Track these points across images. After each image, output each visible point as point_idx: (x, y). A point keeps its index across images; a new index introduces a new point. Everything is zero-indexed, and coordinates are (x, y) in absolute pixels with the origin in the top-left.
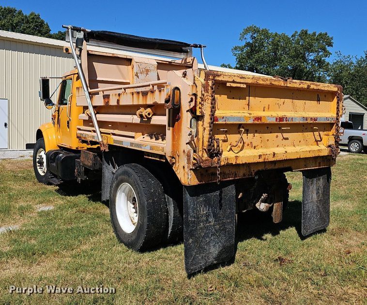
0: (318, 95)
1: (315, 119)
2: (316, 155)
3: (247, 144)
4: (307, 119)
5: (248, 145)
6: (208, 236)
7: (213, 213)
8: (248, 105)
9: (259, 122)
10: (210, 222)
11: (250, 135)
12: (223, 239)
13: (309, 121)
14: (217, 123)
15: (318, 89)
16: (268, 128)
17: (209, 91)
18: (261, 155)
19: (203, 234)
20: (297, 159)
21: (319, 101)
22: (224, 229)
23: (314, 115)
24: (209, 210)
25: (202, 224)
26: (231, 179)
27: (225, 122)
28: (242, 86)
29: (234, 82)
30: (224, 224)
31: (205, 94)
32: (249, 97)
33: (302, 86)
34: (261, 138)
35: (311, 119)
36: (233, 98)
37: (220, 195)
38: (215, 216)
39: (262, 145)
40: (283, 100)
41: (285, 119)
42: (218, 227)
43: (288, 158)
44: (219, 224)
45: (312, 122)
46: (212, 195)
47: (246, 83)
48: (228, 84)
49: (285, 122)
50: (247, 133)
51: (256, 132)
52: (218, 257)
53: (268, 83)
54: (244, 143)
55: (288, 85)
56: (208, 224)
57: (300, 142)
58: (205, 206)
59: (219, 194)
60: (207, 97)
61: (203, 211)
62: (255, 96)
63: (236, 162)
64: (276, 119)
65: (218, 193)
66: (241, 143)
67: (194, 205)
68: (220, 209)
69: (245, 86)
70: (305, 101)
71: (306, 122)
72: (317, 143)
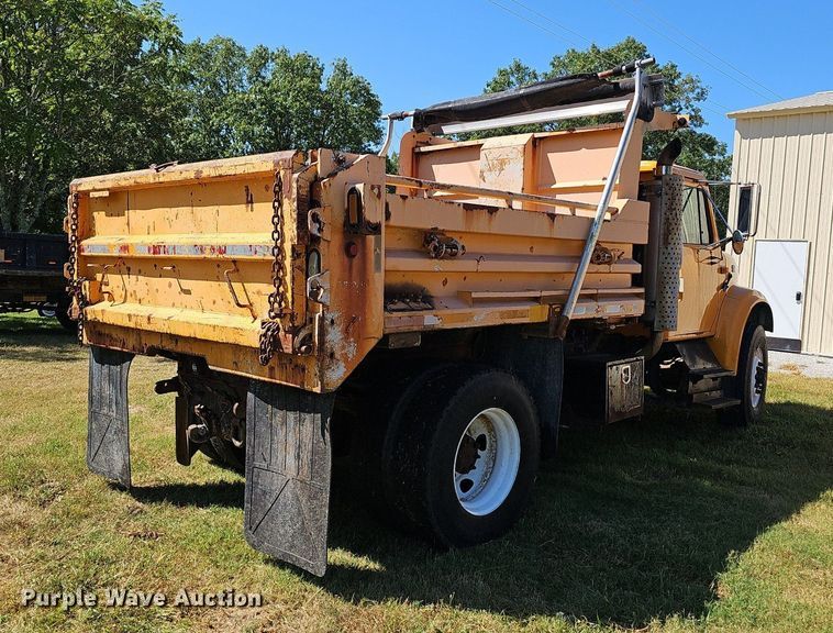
0: (247, 187)
1: (222, 251)
2: (231, 341)
4: (202, 249)
7: (116, 399)
8: (128, 224)
9: (127, 254)
10: (113, 411)
11: (133, 277)
13: (208, 255)
14: (83, 254)
20: (189, 338)
21: (251, 203)
23: (217, 240)
24: (112, 392)
25: (106, 409)
32: (128, 210)
33: (184, 175)
34: (147, 284)
35: (213, 248)
38: (117, 404)
39: (149, 298)
40: (175, 210)
41: (162, 249)
45: (214, 256)
47: (108, 189)
48: (91, 195)
49: (162, 255)
50: (129, 274)
51: (140, 272)
53: (132, 182)
56: (111, 414)
57: (214, 302)
61: (107, 389)
63: (102, 319)
64: (149, 248)
69: (106, 194)
70: (217, 207)
71: (203, 256)
72: (252, 311)
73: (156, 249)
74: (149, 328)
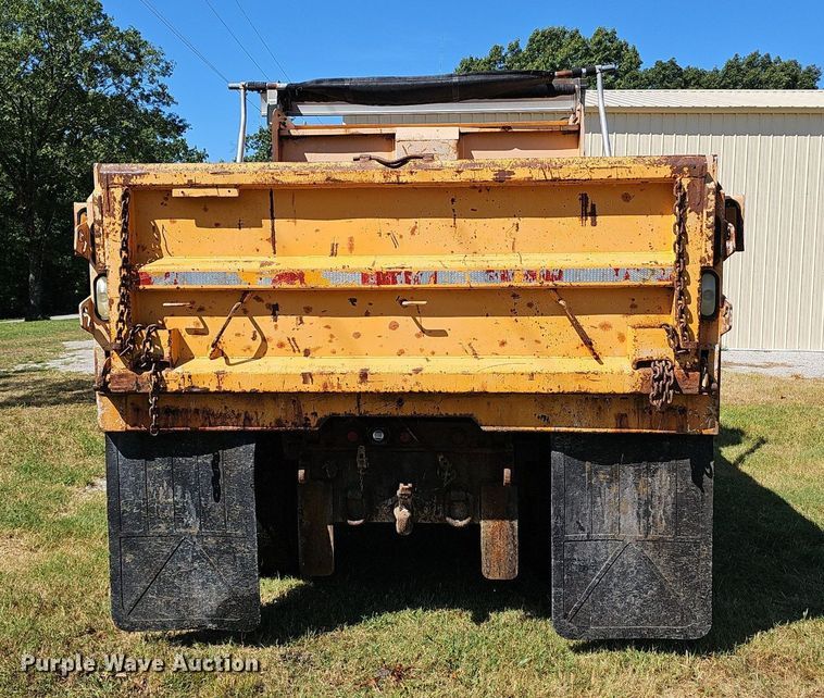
0: (585, 195)
3: (275, 342)
5: (281, 345)
6: (184, 559)
7: (198, 506)
8: (273, 241)
9: (297, 285)
10: (187, 526)
11: (286, 320)
12: (231, 575)
13: (519, 282)
14: (147, 287)
15: (554, 180)
16: (353, 301)
17: (116, 213)
18: (310, 375)
19: (166, 550)
21: (593, 214)
22: (232, 552)
23: (543, 264)
24: (183, 497)
25: (163, 526)
26: (231, 428)
27: (175, 286)
28: (223, 193)
29: (191, 185)
30: (227, 538)
31: (106, 221)
32: (273, 218)
33: (469, 176)
34: (327, 327)
35: (532, 274)
36: (217, 225)
37: (215, 465)
38: (202, 513)
39: (333, 346)
40: (411, 222)
41: (400, 277)
42: (211, 541)
43: (427, 387)
44: (214, 535)
45: (534, 284)
46: (191, 463)
47: (236, 186)
48: (176, 193)
50: (274, 314)
51: (308, 311)
52: (217, 615)
53: (319, 178)
54: (264, 339)
55: (402, 179)
56: (183, 530)
57: (503, 343)
58: (171, 485)
59: (213, 462)
60: (111, 226)
61: (165, 496)
62: (295, 216)
63: (219, 387)
64: (365, 278)
65: (207, 459)
66: (254, 338)
67: (138, 478)
68: (217, 500)
69: (234, 193)
70: (516, 220)
71: (506, 284)
72: (592, 349)
73: (382, 277)
74: (364, 388)
